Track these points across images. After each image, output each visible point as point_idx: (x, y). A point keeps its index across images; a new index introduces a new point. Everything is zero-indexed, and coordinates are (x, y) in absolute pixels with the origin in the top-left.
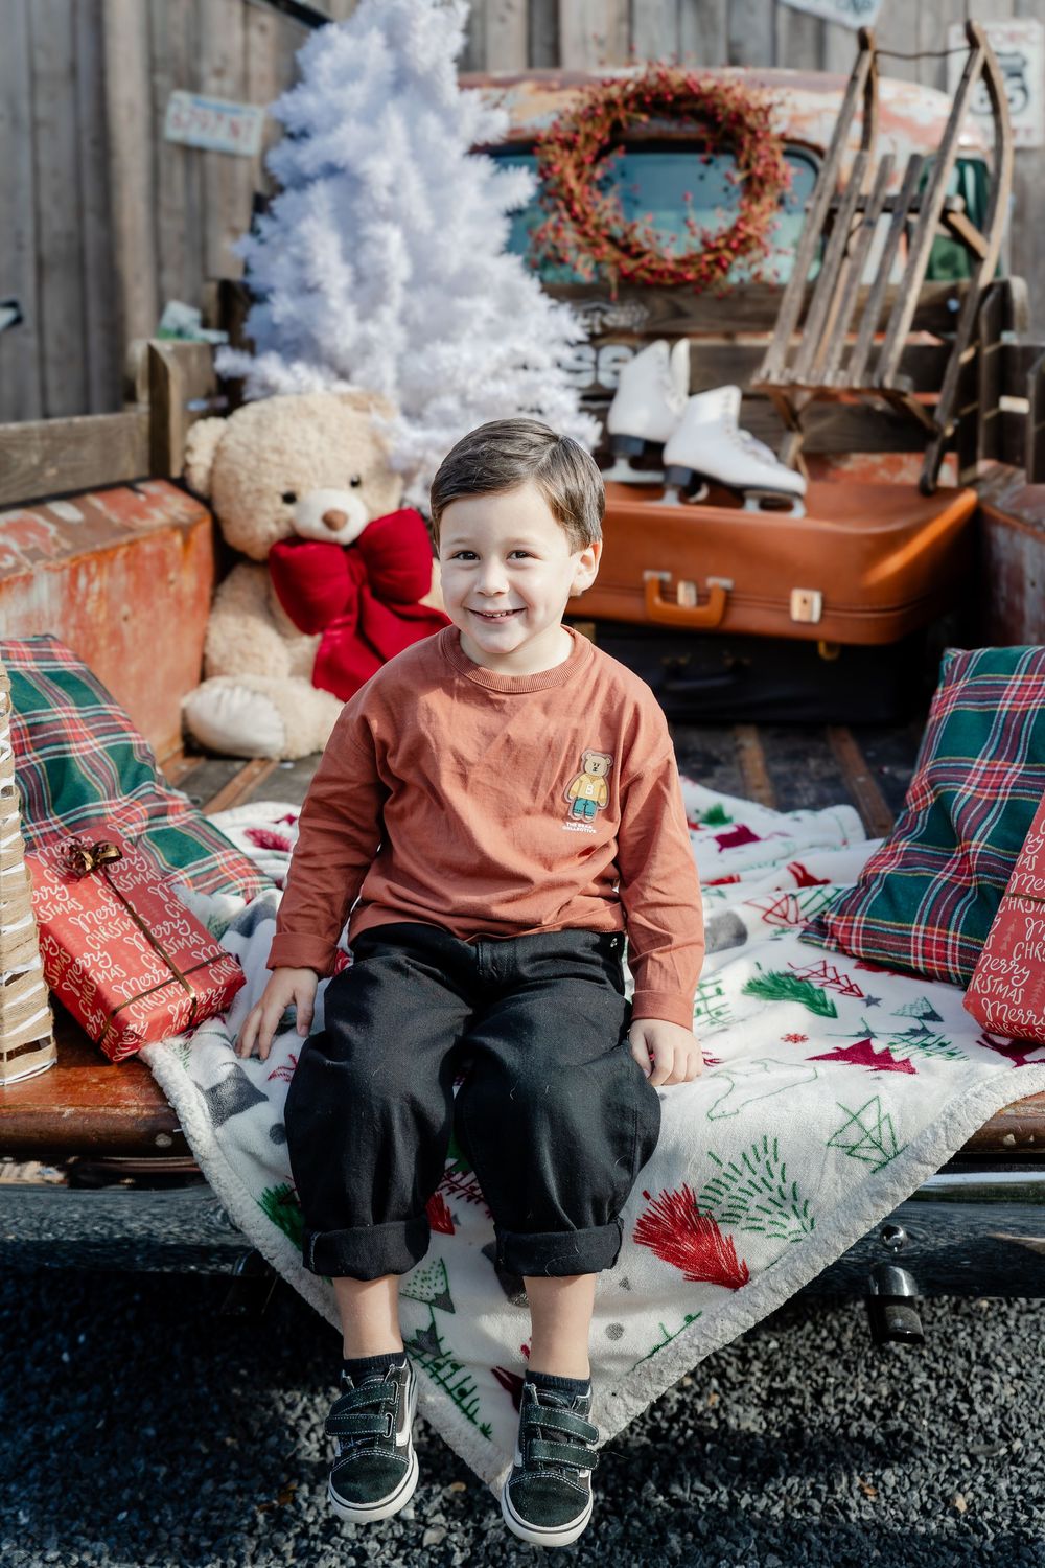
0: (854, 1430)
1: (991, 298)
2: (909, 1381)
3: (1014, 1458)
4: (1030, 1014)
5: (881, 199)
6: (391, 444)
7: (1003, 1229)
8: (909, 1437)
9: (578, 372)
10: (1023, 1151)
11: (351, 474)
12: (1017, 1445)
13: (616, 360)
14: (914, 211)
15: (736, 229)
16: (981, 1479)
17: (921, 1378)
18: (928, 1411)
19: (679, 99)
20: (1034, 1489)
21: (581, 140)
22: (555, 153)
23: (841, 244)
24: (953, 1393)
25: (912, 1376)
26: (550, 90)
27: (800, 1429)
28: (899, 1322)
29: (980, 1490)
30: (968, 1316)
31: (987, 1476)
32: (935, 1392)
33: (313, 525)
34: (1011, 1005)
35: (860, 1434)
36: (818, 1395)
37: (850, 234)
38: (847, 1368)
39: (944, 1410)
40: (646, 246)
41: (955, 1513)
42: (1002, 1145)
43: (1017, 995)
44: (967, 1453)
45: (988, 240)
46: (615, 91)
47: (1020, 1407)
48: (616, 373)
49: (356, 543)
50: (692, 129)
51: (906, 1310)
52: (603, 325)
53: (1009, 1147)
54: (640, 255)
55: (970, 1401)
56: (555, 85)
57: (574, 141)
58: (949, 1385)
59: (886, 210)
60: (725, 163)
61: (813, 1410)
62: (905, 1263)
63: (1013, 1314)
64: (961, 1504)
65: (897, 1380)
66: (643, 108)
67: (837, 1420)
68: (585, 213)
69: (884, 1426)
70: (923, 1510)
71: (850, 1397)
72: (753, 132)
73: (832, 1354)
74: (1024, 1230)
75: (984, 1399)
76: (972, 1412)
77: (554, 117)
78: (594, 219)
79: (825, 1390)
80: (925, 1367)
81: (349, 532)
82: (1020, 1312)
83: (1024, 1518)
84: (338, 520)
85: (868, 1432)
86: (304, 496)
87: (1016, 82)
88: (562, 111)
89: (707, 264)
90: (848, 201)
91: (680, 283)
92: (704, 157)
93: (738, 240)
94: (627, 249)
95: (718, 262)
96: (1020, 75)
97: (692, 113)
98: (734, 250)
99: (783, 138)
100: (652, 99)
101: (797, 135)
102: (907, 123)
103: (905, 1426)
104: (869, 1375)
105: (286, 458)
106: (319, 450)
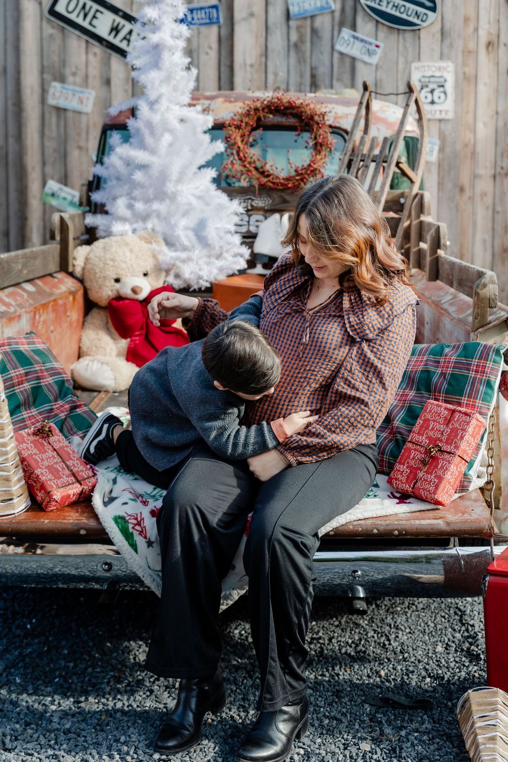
1: (416, 200)
3: (405, 659)
5: (371, 156)
6: (161, 258)
8: (365, 652)
9: (241, 226)
11: (143, 270)
12: (406, 655)
13: (257, 221)
14: (386, 162)
15: (310, 165)
17: (371, 634)
19: (286, 108)
21: (243, 125)
22: (232, 130)
26: (231, 102)
28: (358, 606)
29: (391, 669)
32: (376, 638)
33: (127, 292)
34: (402, 483)
35: (346, 653)
36: (330, 639)
37: (358, 170)
38: (342, 631)
40: (271, 172)
43: (404, 479)
44: (386, 658)
45: (417, 174)
46: (258, 104)
48: (257, 227)
49: (144, 301)
50: (292, 121)
51: (361, 602)
53: (396, 535)
54: (268, 176)
56: (233, 99)
57: (241, 125)
59: (373, 161)
60: (306, 135)
65: (362, 634)
66: (270, 111)
68: (245, 157)
69: (356, 649)
72: (318, 124)
73: (337, 626)
77: (232, 115)
78: (249, 160)
81: (142, 295)
84: (138, 290)
86: (124, 280)
87: (441, 89)
88: (236, 112)
89: (297, 180)
90: (357, 156)
91: (285, 188)
92: (297, 133)
93: (311, 170)
94: (263, 173)
95: (302, 180)
96: (443, 86)
97: (292, 114)
98: (309, 175)
99: (330, 126)
100: (275, 108)
101: (337, 125)
102: (384, 121)
103: (364, 649)
104: (351, 633)
105: (116, 263)
106: (130, 260)
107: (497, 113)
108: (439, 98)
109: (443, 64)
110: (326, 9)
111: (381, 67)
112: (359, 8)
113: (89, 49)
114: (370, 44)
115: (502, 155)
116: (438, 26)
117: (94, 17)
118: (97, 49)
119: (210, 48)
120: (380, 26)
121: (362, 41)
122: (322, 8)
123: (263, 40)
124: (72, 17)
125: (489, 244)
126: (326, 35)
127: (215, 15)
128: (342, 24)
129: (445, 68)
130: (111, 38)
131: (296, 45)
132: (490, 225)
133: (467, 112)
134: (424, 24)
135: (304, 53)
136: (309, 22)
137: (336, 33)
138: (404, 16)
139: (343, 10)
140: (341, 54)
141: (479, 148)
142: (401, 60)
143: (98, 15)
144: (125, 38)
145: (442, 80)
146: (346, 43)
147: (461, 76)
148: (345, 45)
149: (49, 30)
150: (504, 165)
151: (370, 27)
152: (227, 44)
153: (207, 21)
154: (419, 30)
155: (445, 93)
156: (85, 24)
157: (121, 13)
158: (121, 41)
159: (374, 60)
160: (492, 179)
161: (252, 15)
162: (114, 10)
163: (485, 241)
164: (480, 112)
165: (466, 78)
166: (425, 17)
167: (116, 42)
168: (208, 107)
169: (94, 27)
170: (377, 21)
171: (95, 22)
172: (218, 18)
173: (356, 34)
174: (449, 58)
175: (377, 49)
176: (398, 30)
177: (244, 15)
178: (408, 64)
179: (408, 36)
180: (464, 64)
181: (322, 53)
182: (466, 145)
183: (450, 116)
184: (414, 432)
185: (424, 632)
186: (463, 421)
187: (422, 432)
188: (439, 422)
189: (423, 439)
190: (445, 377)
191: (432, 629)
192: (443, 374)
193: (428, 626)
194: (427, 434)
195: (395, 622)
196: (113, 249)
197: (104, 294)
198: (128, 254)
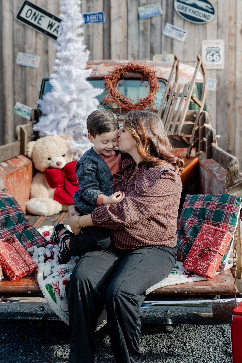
0: (162, 351)
3: (193, 356)
4: (192, 268)
8: (173, 352)
11: (63, 154)
12: (194, 353)
16: (186, 359)
17: (177, 342)
18: (177, 347)
19: (136, 69)
20: (196, 360)
21: (114, 78)
22: (108, 81)
24: (183, 344)
25: (175, 341)
26: (107, 66)
27: (151, 351)
28: (168, 329)
29: (186, 361)
31: (187, 358)
32: (179, 344)
33: (54, 165)
34: (190, 266)
35: (163, 352)
36: (156, 345)
38: (162, 340)
39: (180, 347)
43: (191, 264)
44: (184, 355)
49: (63, 168)
51: (170, 327)
53: (186, 294)
55: (185, 345)
57: (112, 78)
61: (154, 347)
65: (172, 342)
66: (127, 71)
67: (159, 349)
69: (168, 350)
71: (162, 345)
72: (152, 77)
75: (189, 345)
76: (186, 347)
77: (108, 73)
79: (157, 344)
80: (178, 340)
81: (62, 166)
84: (60, 164)
85: (165, 351)
86: (52, 158)
100: (130, 69)
103: (172, 350)
104: (166, 341)
105: (49, 150)
106: (56, 148)
117: (40, 19)
124: (29, 19)
130: (48, 30)
134: (209, 21)
143: (42, 18)
156: (36, 23)
157: (53, 17)
158: (54, 31)
162: (50, 16)
166: (209, 17)
167: (51, 32)
169: (40, 24)
171: (40, 22)
184: (196, 240)
185: (203, 341)
186: (221, 235)
187: (200, 240)
188: (209, 236)
189: (201, 244)
190: (212, 212)
191: (208, 339)
192: (211, 210)
193: (206, 338)
194: (203, 241)
195: (189, 336)
196: (47, 143)
197: (43, 166)
198: (55, 145)
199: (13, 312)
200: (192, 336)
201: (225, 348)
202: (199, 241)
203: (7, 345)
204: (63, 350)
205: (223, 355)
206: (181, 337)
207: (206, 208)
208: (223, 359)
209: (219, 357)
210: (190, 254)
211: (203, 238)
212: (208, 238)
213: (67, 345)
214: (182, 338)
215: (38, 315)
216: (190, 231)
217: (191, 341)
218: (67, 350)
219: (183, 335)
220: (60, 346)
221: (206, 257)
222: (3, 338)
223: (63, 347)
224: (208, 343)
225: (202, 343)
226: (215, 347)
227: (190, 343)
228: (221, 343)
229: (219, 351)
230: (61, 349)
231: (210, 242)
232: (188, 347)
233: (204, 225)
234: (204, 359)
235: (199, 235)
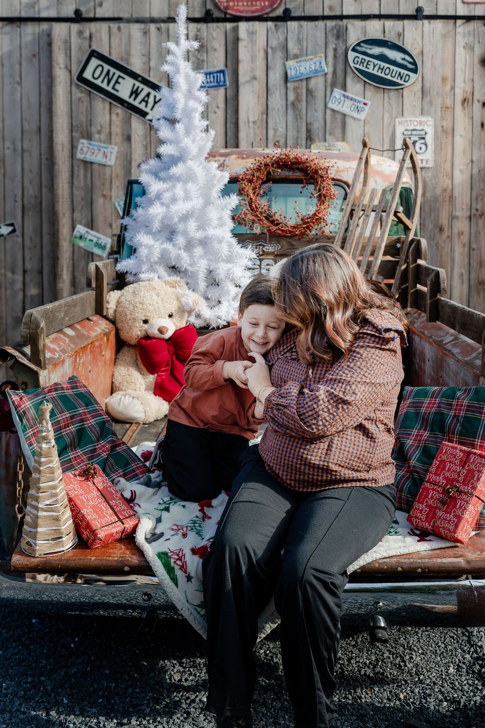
0: (363, 672)
1: (413, 246)
2: (382, 655)
3: (421, 682)
4: (427, 524)
5: (371, 206)
6: (183, 300)
7: (415, 602)
8: (383, 674)
9: (253, 269)
10: (424, 575)
11: (169, 312)
12: (422, 677)
13: (268, 265)
14: (385, 211)
15: (315, 214)
16: (409, 688)
17: (387, 654)
18: (389, 665)
19: (293, 163)
20: (428, 692)
21: (255, 179)
22: (245, 185)
23: (356, 223)
24: (399, 659)
25: (383, 653)
26: (243, 158)
27: (342, 673)
28: (380, 635)
29: (409, 692)
30: (404, 632)
31: (411, 687)
32: (392, 659)
33: (154, 332)
34: (422, 521)
35: (365, 674)
36: (349, 660)
37: (360, 218)
38: (359, 651)
39: (395, 665)
40: (281, 221)
41: (400, 700)
42: (416, 572)
43: (423, 517)
44: (404, 680)
45: (412, 222)
46: (268, 160)
47: (422, 664)
48: (268, 270)
49: (170, 339)
50: (298, 175)
51: (382, 631)
52: (263, 251)
53: (419, 573)
54: (278, 224)
55: (405, 662)
56: (245, 156)
57: (253, 179)
58: (397, 657)
59: (373, 211)
60: (311, 188)
61: (348, 665)
62: (382, 614)
63: (420, 632)
64: (402, 696)
65: (378, 655)
66: (279, 167)
67: (356, 669)
68: (256, 207)
69: (374, 671)
70: (388, 699)
71: (361, 661)
72: (322, 177)
73: (354, 646)
74: (424, 602)
75: (410, 661)
76: (405, 666)
77: (245, 170)
78: (260, 210)
79: (352, 658)
80: (388, 650)
81: (168, 335)
82: (423, 631)
83: (424, 701)
84: (164, 330)
85: (368, 673)
86: (151, 321)
87: (423, 141)
88: (248, 167)
89: (304, 228)
90: (359, 206)
91: (293, 235)
92: (302, 185)
93: (316, 219)
94: (272, 222)
95: (308, 227)
96: (424, 138)
97: (298, 169)
98: (314, 223)
99: (333, 179)
100: (283, 164)
101: (339, 178)
102: (380, 174)
103: (381, 671)
104: (368, 653)
105: (145, 306)
106: (157, 303)
107: (472, 161)
108: (421, 148)
109: (424, 119)
110: (320, 72)
111: (369, 122)
112: (349, 70)
113: (112, 111)
114: (359, 102)
115: (477, 198)
116: (419, 85)
117: (117, 82)
118: (119, 110)
119: (218, 107)
120: (367, 86)
121: (352, 99)
122: (316, 71)
123: (264, 100)
124: (98, 82)
125: (465, 278)
126: (320, 94)
127: (222, 79)
128: (333, 85)
129: (425, 123)
130: (131, 101)
131: (293, 104)
132: (466, 261)
133: (445, 161)
134: (407, 84)
135: (300, 111)
136: (304, 83)
137: (328, 93)
138: (389, 77)
139: (334, 72)
140: (333, 111)
141: (456, 193)
142: (386, 116)
143: (120, 80)
144: (143, 100)
145: (423, 133)
146: (338, 102)
147: (440, 129)
148: (337, 103)
149: (77, 94)
150: (479, 207)
151: (359, 87)
152: (232, 104)
153: (216, 84)
154: (402, 89)
155: (426, 145)
156: (109, 89)
157: (140, 79)
158: (140, 103)
159: (362, 116)
160: (468, 220)
161: (254, 78)
162: (134, 75)
163: (462, 275)
164: (457, 160)
165: (444, 131)
166: (407, 77)
167: (136, 103)
168: (223, 163)
169: (117, 91)
170: (365, 82)
171: (117, 87)
172: (224, 82)
173: (346, 94)
174: (429, 114)
175: (364, 106)
176: (384, 89)
177: (248, 78)
178: (393, 119)
179: (393, 94)
180: (443, 119)
181: (316, 111)
182: (445, 190)
183: (431, 164)
184: (431, 472)
185: (435, 653)
186: (478, 462)
187: (439, 472)
188: (455, 463)
189: (440, 479)
190: (458, 419)
191: (442, 650)
192: (456, 417)
193: (439, 647)
194: (444, 474)
195: (408, 643)
196: (142, 294)
197: (134, 334)
198: (155, 297)
199: (90, 602)
200: (413, 644)
201: (478, 667)
202: (436, 474)
203: (80, 660)
204: (181, 669)
205: (476, 682)
206: (393, 645)
207: (445, 411)
208: (478, 689)
209: (470, 685)
210: (420, 498)
211: (444, 469)
212: (453, 469)
213: (188, 661)
214: (396, 647)
215: (134, 608)
216: (417, 454)
217: (414, 653)
218: (189, 670)
219: (397, 641)
220: (175, 662)
221: (453, 504)
222: (72, 645)
223: (181, 664)
224: (444, 657)
225: (433, 656)
226: (458, 665)
227: (411, 658)
228: (467, 656)
229: (467, 672)
230: (177, 667)
231: (459, 475)
232: (410, 665)
233: (444, 444)
234: (443, 690)
235: (436, 462)
